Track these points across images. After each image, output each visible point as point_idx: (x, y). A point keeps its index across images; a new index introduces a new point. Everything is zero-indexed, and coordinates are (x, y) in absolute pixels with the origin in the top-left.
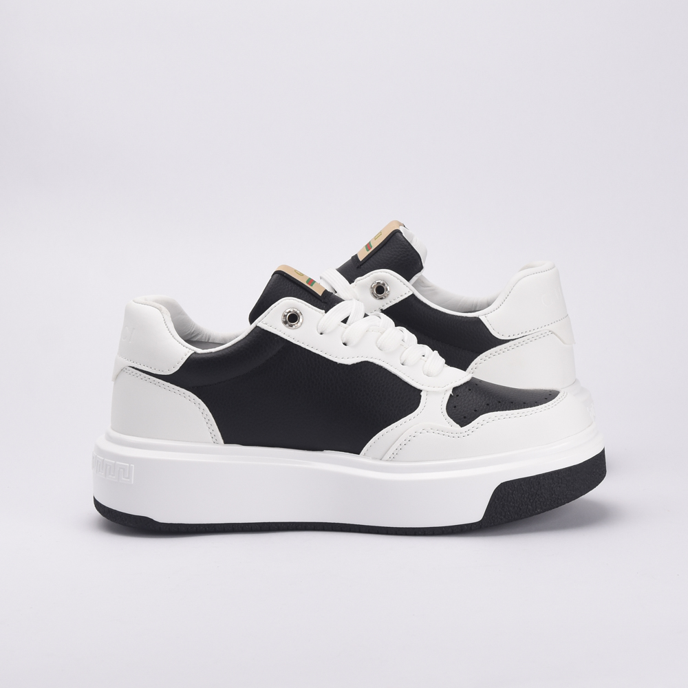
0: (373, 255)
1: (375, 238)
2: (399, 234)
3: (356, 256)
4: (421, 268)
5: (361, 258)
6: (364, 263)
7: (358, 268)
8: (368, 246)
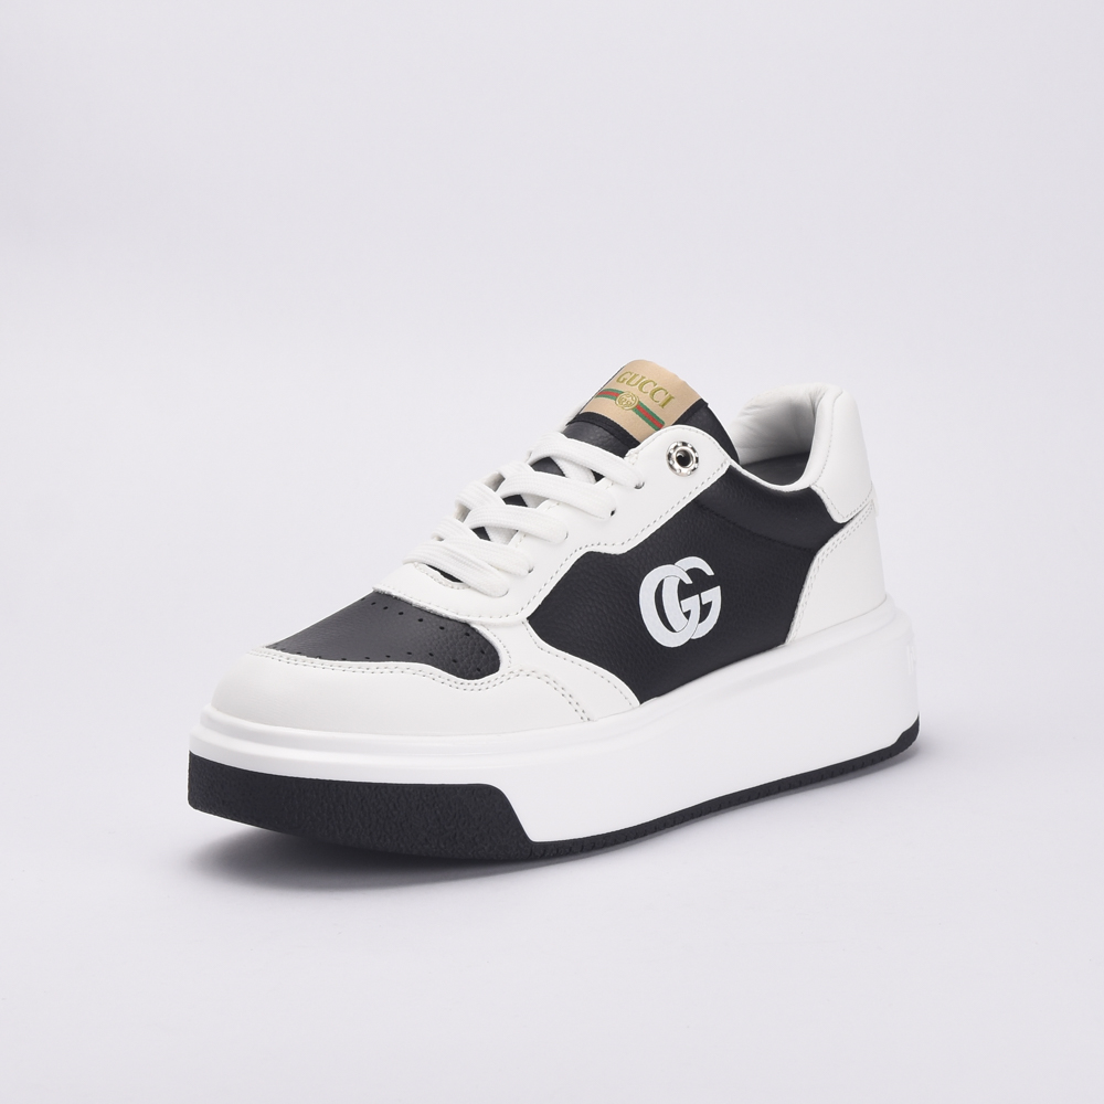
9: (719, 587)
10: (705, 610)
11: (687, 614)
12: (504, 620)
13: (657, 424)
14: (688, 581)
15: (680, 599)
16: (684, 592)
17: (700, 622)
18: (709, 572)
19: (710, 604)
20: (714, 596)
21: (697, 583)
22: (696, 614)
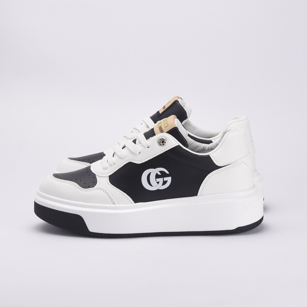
0: (166, 111)
1: (167, 104)
2: (177, 102)
3: (159, 112)
4: (187, 117)
5: (160, 113)
6: (162, 114)
7: (159, 116)
8: (164, 107)
9: (171, 177)
10: (165, 183)
11: (158, 183)
12: (103, 175)
13: (162, 131)
14: (159, 174)
15: (156, 178)
16: (157, 176)
17: (162, 185)
18: (167, 172)
19: (166, 181)
20: (169, 179)
21: (163, 175)
22: (161, 182)
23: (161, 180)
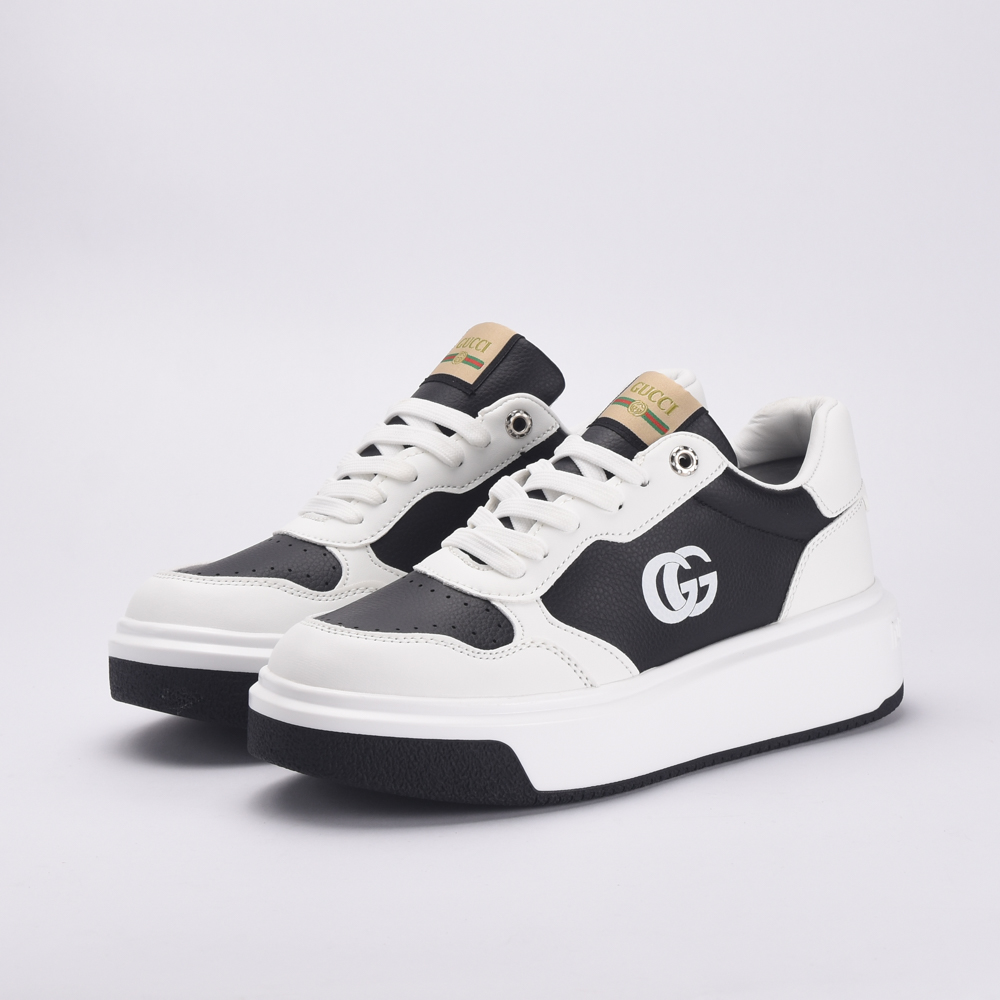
7: (471, 394)
9: (715, 572)
10: (702, 592)
11: (686, 596)
12: (520, 598)
13: (663, 429)
14: (687, 566)
15: (680, 582)
16: (683, 575)
17: (698, 602)
18: (707, 559)
19: (706, 587)
20: (711, 579)
21: (696, 568)
22: (694, 595)
23: (691, 586)
